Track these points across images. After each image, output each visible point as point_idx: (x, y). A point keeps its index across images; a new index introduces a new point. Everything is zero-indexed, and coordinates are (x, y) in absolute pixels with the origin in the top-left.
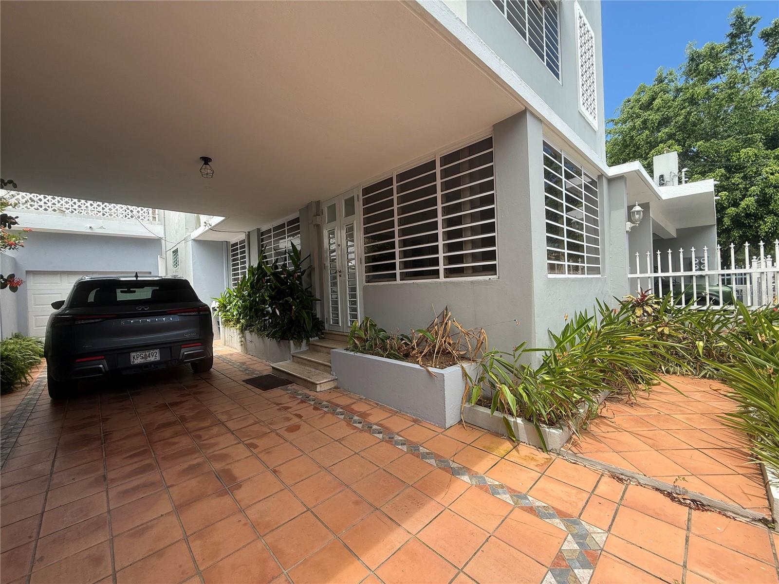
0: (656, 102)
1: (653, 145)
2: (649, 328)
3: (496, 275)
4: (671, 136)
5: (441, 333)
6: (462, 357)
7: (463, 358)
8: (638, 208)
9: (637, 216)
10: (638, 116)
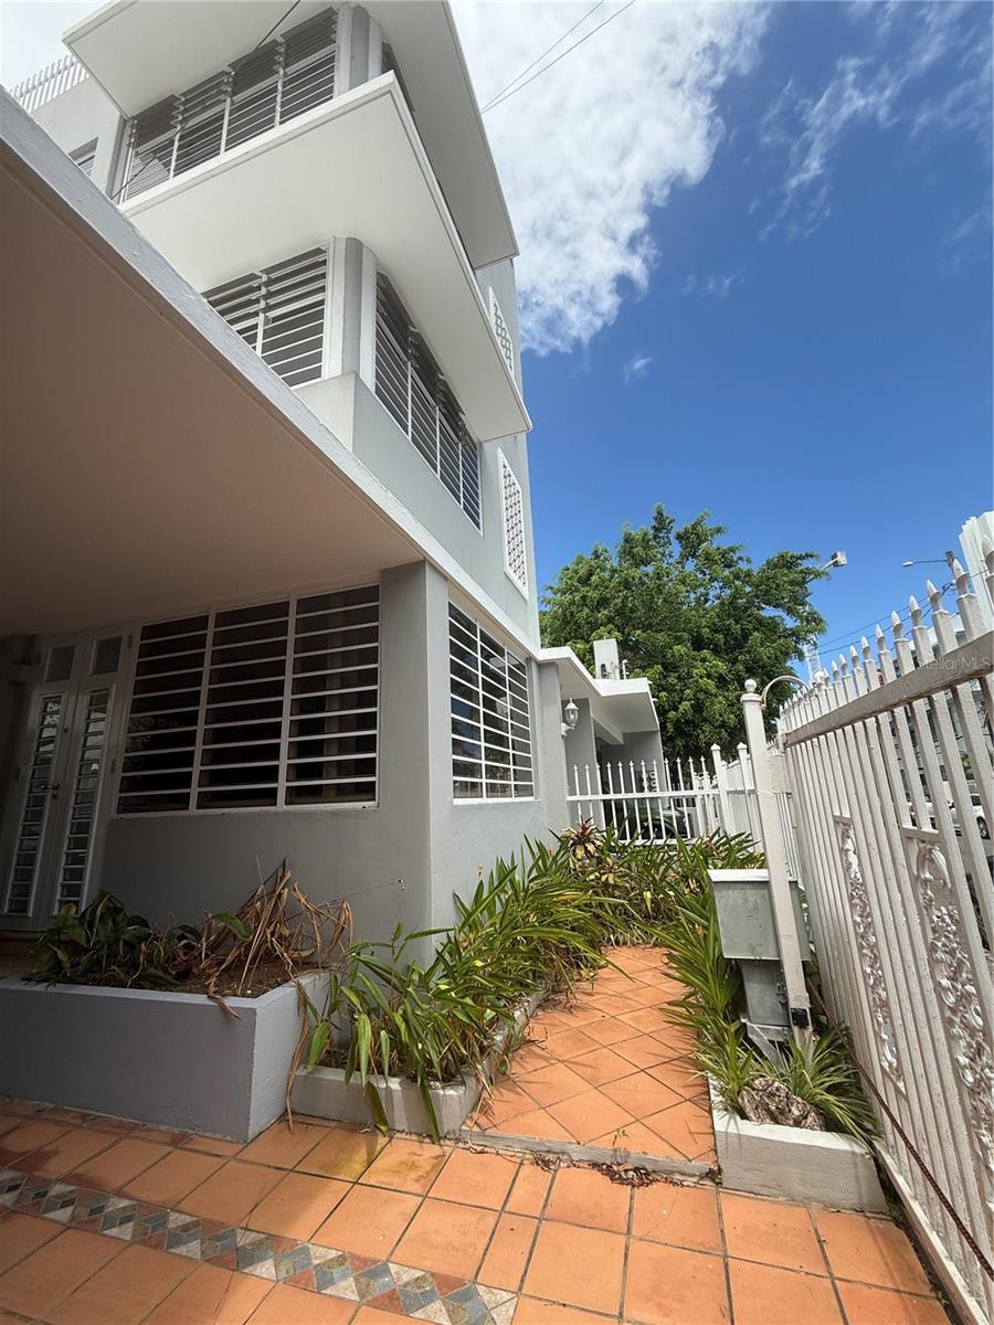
0: (593, 578)
1: (594, 626)
2: (592, 877)
3: (374, 800)
4: (610, 620)
5: (266, 915)
6: (304, 963)
7: (308, 963)
8: (572, 706)
9: (572, 716)
10: (577, 590)
